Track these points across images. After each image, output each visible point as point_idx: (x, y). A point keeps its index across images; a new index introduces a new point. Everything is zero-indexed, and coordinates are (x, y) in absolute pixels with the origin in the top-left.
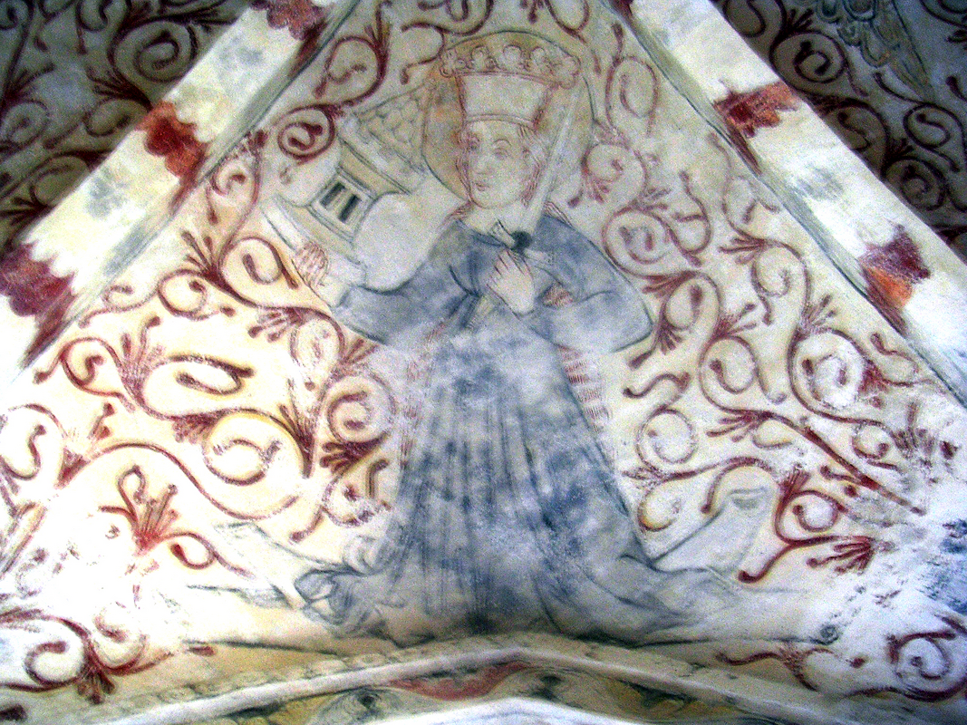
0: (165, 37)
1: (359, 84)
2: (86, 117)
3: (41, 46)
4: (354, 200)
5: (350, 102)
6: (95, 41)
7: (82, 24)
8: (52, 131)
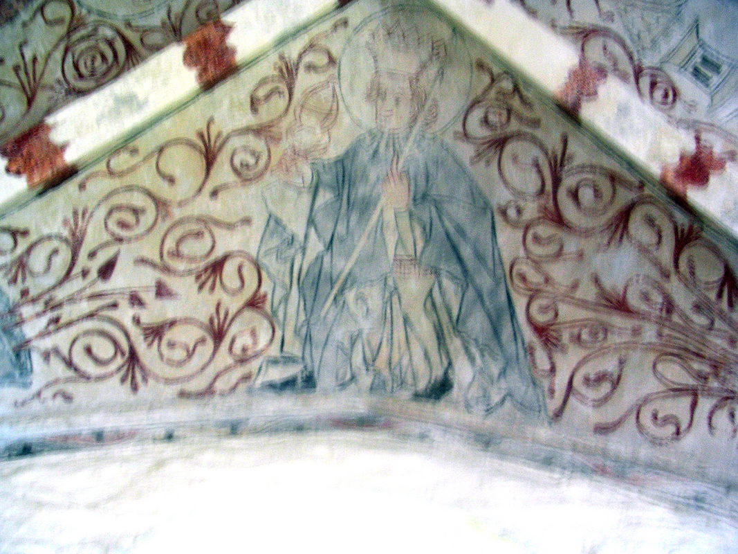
0: (574, 195)
1: (617, 49)
2: (643, 250)
3: (575, 286)
4: (705, 60)
5: (631, 58)
6: (572, 245)
7: (559, 254)
8: (655, 274)
